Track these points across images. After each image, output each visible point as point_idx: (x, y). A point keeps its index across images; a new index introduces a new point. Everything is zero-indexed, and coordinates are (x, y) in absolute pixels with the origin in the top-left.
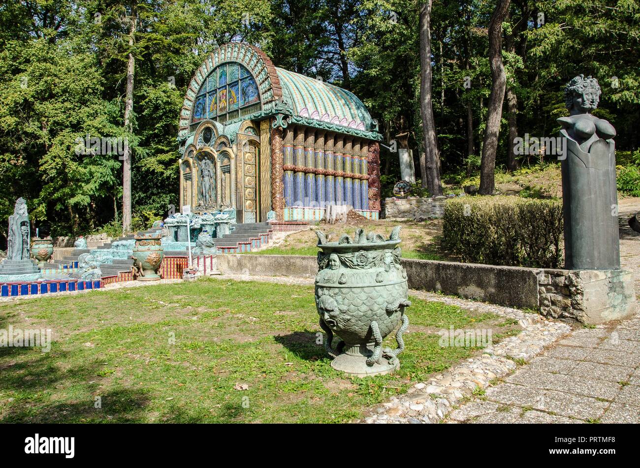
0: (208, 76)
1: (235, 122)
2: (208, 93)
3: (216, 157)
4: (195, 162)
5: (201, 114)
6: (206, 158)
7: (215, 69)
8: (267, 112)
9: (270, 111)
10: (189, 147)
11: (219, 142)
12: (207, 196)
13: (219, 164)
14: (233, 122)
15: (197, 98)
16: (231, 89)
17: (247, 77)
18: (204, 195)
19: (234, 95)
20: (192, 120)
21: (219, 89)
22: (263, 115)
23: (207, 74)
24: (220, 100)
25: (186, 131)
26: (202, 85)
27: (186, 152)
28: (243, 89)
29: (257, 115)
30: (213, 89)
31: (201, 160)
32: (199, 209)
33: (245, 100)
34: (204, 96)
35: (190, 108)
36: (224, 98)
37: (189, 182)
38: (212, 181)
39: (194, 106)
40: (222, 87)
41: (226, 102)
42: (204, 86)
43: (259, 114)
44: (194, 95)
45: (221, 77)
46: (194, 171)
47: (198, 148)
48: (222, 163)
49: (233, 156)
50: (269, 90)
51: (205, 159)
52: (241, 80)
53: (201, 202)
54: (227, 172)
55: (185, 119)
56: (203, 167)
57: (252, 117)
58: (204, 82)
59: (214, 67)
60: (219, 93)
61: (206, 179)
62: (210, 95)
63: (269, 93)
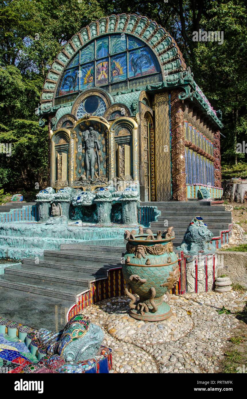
0: (81, 49)
1: (122, 94)
2: (81, 66)
3: (108, 127)
4: (74, 132)
5: (70, 87)
6: (92, 128)
7: (93, 41)
8: (173, 82)
9: (177, 81)
10: (64, 117)
11: (112, 111)
12: (93, 170)
13: (112, 136)
14: (120, 93)
15: (65, 71)
16: (114, 61)
17: (139, 48)
18: (88, 168)
19: (119, 67)
20: (58, 92)
21: (97, 61)
22: (166, 86)
23: (80, 47)
24: (99, 73)
25: (50, 104)
26: (73, 58)
27: (59, 122)
28: (133, 61)
29: (157, 86)
30: (88, 61)
31: (82, 131)
32: (81, 183)
33: (136, 71)
34: (77, 68)
35: (55, 81)
36: (105, 70)
37: (64, 155)
38: (100, 153)
39: (61, 80)
40: (102, 59)
41: (108, 73)
42: (76, 59)
43: (160, 85)
44: (62, 69)
45: (99, 49)
46: (72, 142)
47: (77, 118)
48: (117, 133)
49: (136, 125)
50: (173, 60)
51: (89, 129)
52: (129, 51)
53: (84, 176)
54: (126, 143)
55: (48, 92)
56: (87, 138)
57: (149, 88)
58: (75, 55)
59: (91, 39)
60: (98, 65)
61: (92, 151)
62: (84, 68)
63: (174, 64)
